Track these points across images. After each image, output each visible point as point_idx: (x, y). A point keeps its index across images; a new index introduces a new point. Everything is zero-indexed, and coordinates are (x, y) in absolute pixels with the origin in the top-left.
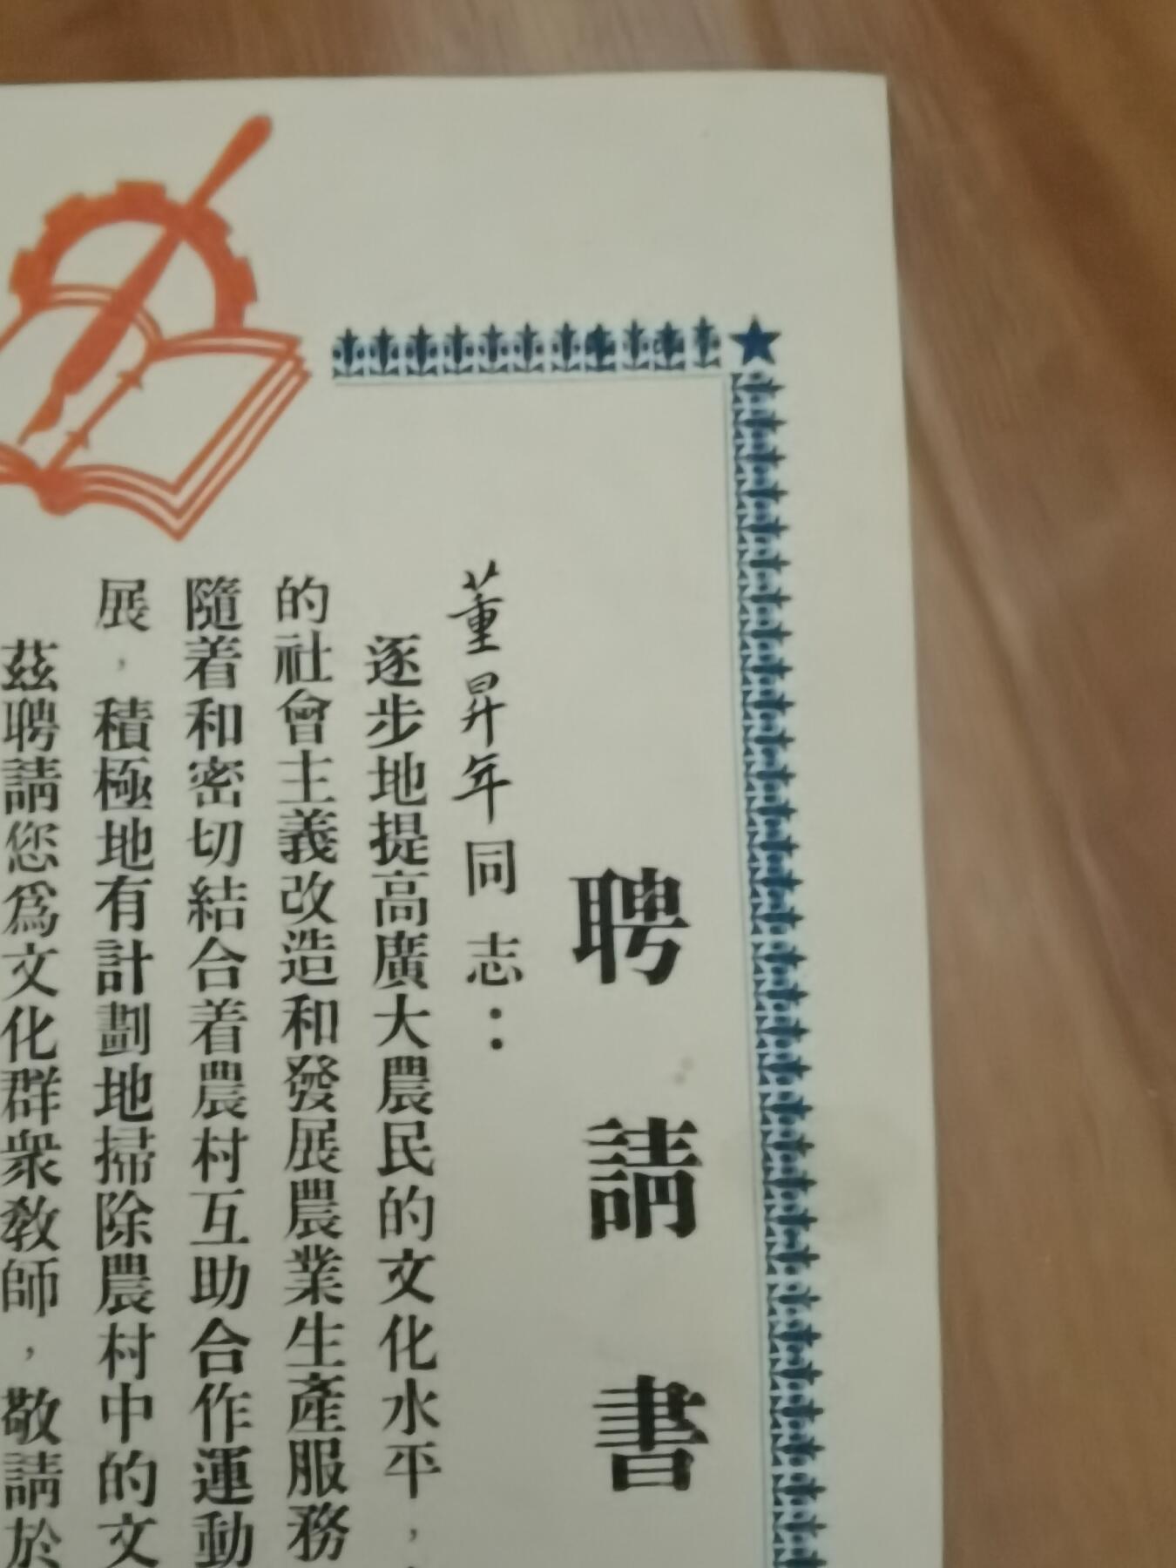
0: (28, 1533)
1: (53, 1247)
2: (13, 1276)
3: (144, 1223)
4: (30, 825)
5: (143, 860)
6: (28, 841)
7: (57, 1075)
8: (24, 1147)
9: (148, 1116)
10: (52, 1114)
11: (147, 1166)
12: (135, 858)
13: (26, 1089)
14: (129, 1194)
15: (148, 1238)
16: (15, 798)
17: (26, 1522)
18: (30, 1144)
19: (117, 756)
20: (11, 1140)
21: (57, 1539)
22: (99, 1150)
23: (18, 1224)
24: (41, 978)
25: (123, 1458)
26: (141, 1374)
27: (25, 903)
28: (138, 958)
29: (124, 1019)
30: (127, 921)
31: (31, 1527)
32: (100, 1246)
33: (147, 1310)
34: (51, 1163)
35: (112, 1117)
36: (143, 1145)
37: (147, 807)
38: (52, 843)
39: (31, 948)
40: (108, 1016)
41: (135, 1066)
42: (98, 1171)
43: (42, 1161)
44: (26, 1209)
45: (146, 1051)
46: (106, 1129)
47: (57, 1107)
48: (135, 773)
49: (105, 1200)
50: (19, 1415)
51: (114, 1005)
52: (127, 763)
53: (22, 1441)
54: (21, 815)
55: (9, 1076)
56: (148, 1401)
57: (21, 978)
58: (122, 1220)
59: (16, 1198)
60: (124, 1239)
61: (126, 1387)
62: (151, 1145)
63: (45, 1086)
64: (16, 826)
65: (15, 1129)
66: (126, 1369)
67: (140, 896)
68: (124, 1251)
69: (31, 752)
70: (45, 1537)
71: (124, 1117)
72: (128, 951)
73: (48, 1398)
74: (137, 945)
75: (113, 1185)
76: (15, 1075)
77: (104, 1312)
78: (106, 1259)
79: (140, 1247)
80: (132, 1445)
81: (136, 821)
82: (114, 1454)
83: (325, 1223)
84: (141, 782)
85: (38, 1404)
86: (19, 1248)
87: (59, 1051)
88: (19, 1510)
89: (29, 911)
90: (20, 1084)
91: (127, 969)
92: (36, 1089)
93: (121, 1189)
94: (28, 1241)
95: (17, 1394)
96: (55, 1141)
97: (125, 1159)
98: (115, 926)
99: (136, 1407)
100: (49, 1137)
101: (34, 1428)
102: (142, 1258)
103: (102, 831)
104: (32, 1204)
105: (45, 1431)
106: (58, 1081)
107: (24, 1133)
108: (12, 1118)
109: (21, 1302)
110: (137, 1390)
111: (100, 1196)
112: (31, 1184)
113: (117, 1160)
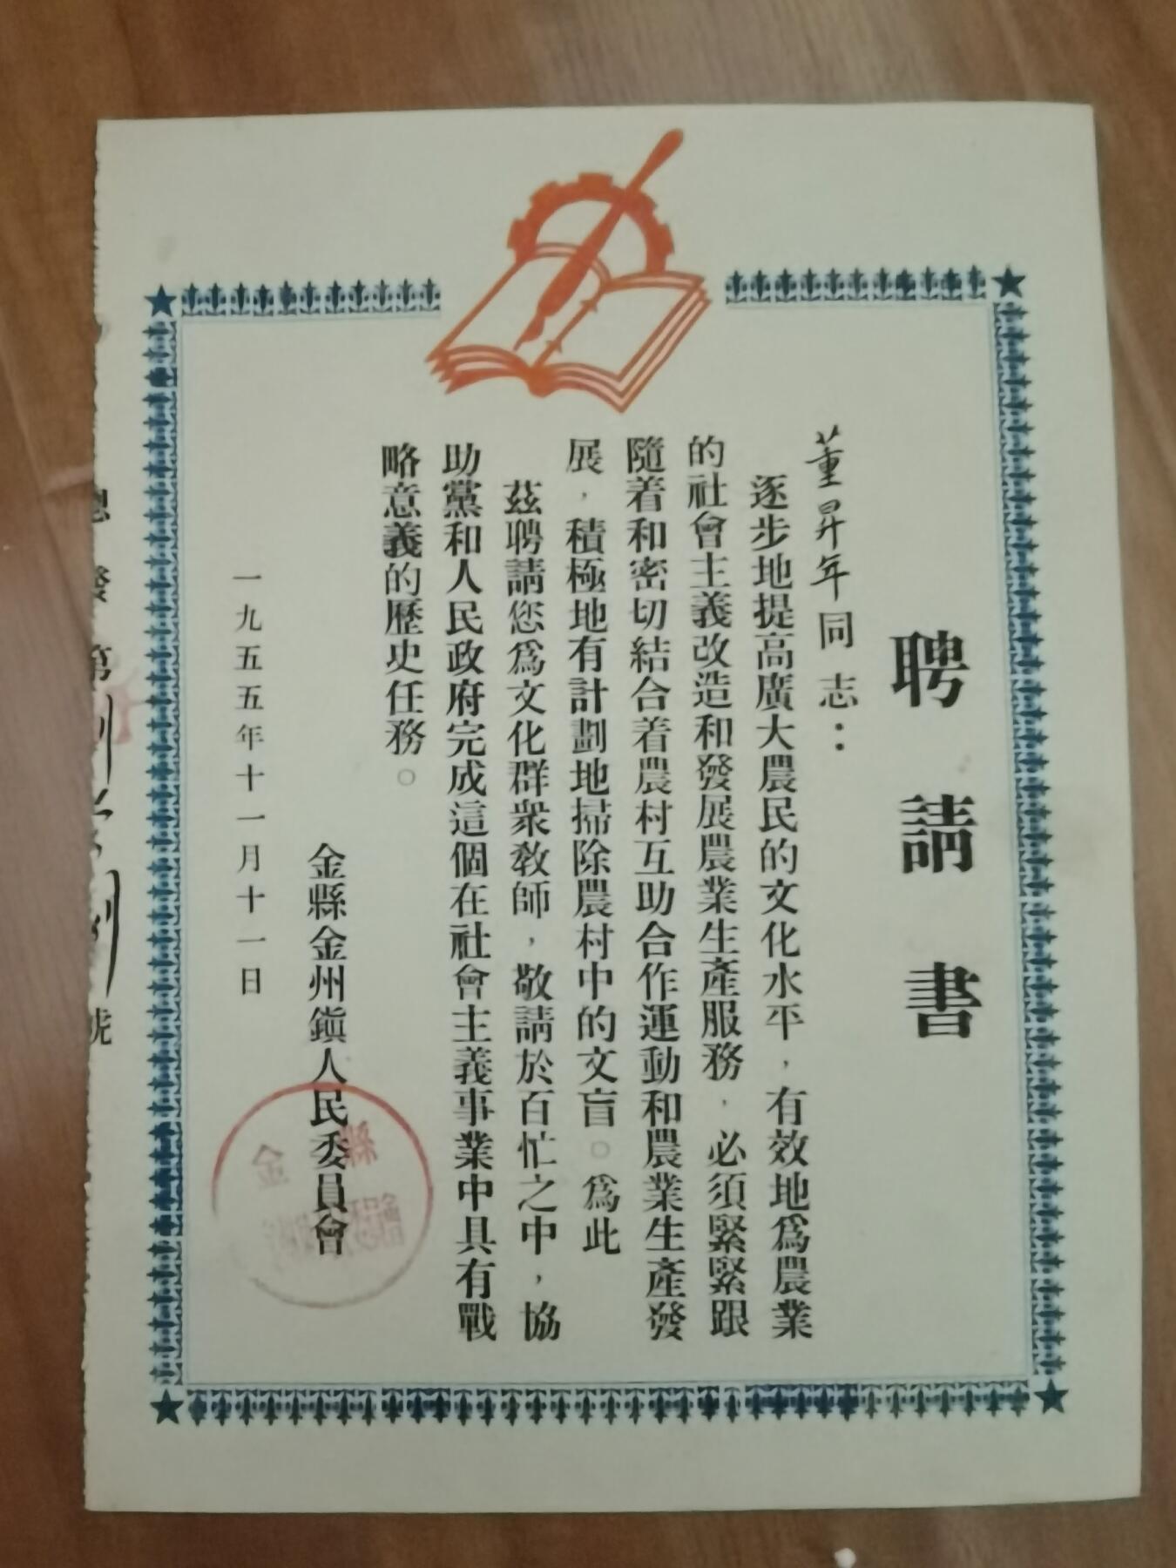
0: (530, 1059)
1: (546, 874)
2: (520, 892)
3: (604, 860)
4: (525, 603)
5: (600, 626)
6: (524, 613)
7: (546, 765)
8: (525, 811)
9: (606, 792)
10: (543, 790)
11: (606, 824)
12: (595, 624)
13: (526, 773)
14: (595, 841)
15: (607, 870)
16: (514, 585)
17: (530, 1052)
18: (529, 809)
19: (582, 558)
20: (517, 806)
21: (550, 1064)
22: (575, 813)
23: (523, 859)
24: (534, 703)
25: (594, 1011)
26: (605, 956)
27: (522, 654)
28: (597, 690)
29: (589, 729)
30: (590, 665)
31: (533, 1055)
32: (576, 873)
33: (608, 915)
34: (543, 821)
35: (582, 792)
36: (603, 810)
37: (602, 591)
38: (540, 615)
39: (527, 683)
40: (579, 728)
41: (597, 760)
42: (574, 826)
43: (537, 819)
44: (528, 850)
45: (603, 750)
46: (579, 800)
47: (547, 785)
48: (594, 568)
49: (579, 845)
50: (525, 981)
51: (582, 720)
52: (588, 562)
53: (528, 998)
54: (518, 596)
55: (515, 765)
56: (609, 973)
57: (521, 703)
58: (590, 857)
59: (521, 842)
60: (592, 869)
61: (595, 964)
62: (608, 810)
63: (538, 773)
64: (515, 603)
65: (519, 799)
66: (595, 952)
67: (598, 650)
68: (592, 877)
69: (525, 555)
70: (543, 1061)
71: (590, 792)
72: (591, 685)
73: (544, 971)
74: (597, 681)
75: (584, 835)
76: (518, 765)
77: (580, 916)
78: (580, 883)
79: (602, 875)
80: (600, 1001)
81: (595, 600)
82: (587, 1008)
83: (724, 862)
84: (598, 574)
85: (538, 973)
86: (523, 874)
87: (547, 749)
88: (526, 1044)
89: (525, 658)
90: (522, 770)
91: (591, 697)
92: (532, 773)
93: (589, 838)
94: (529, 870)
95: (523, 968)
96: (545, 807)
97: (592, 819)
98: (582, 669)
99: (602, 977)
100: (541, 804)
101: (535, 989)
102: (604, 882)
103: (573, 606)
104: (531, 846)
105: (542, 991)
106: (547, 768)
107: (525, 801)
108: (517, 792)
109: (526, 909)
110: (602, 966)
111: (575, 842)
112: (531, 834)
113: (586, 819)
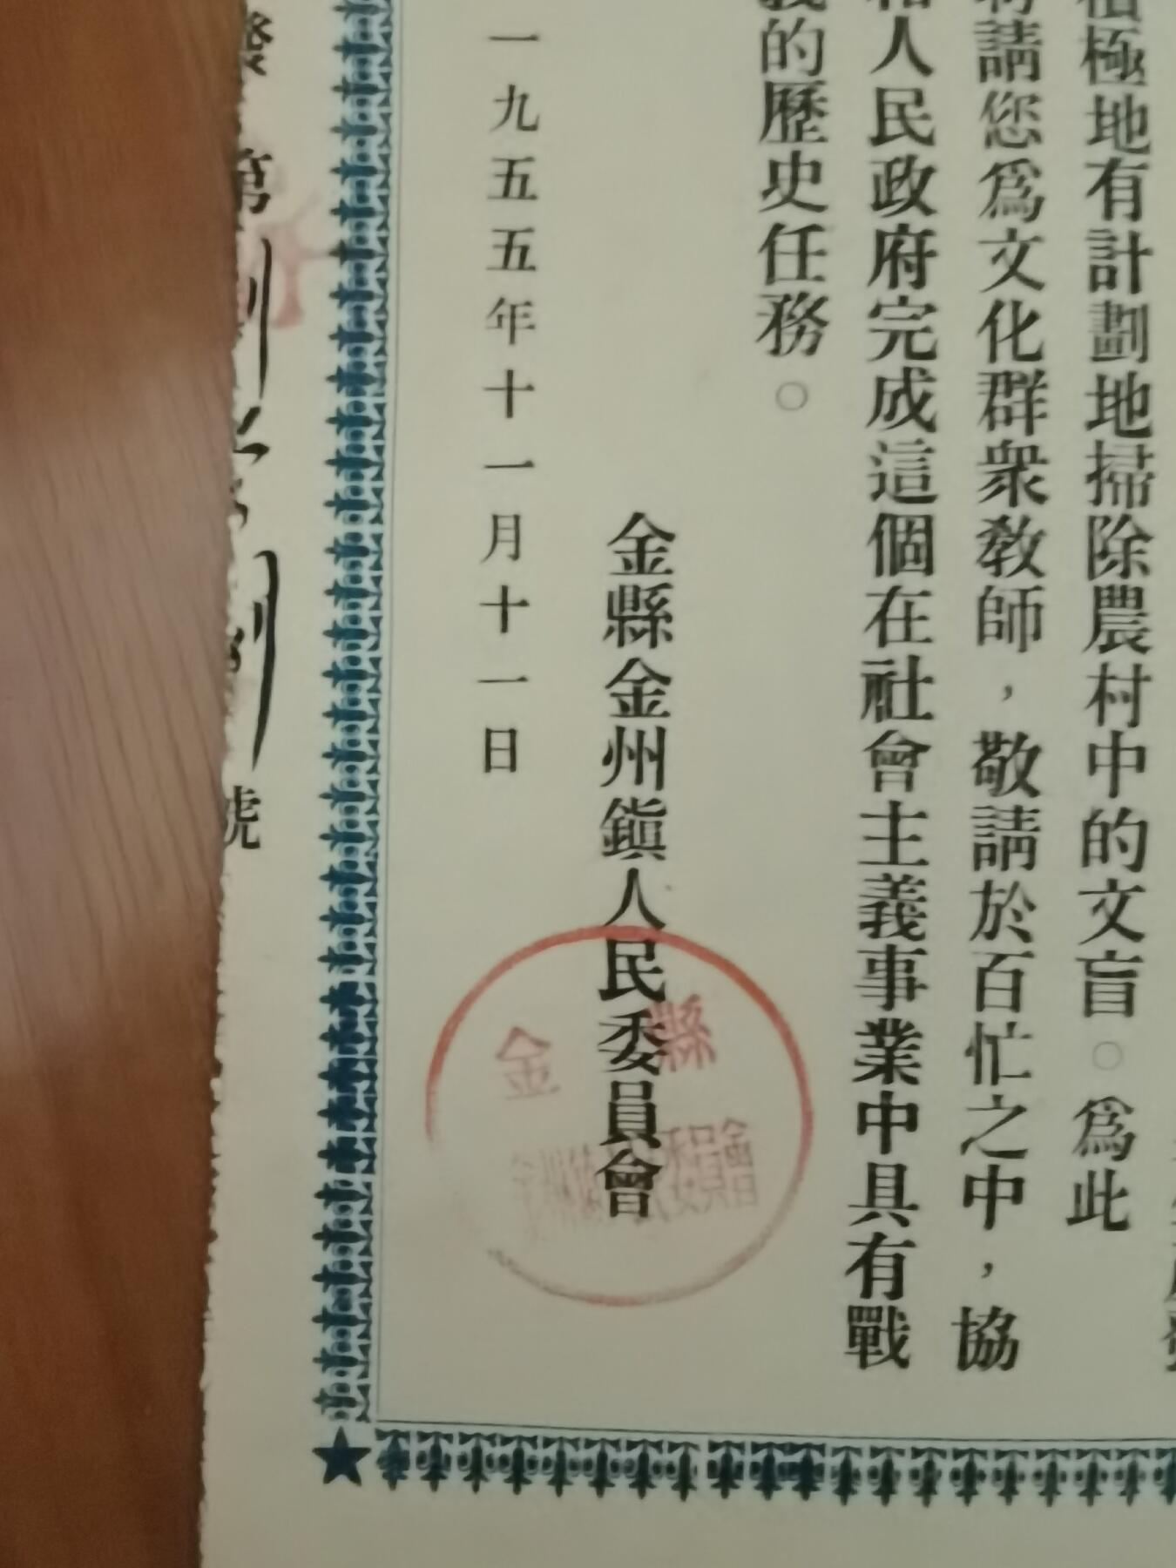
0: (996, 898)
1: (1037, 573)
2: (990, 604)
3: (1140, 552)
4: (1008, 95)
5: (1138, 142)
6: (1006, 113)
7: (1042, 381)
8: (1005, 461)
9: (1145, 433)
10: (1038, 423)
11: (1145, 488)
12: (1129, 138)
13: (1008, 393)
14: (1125, 519)
15: (1145, 569)
16: (990, 65)
17: (995, 886)
18: (1012, 456)
19: (1105, 26)
20: (990, 451)
21: (1031, 907)
22: (1091, 467)
23: (997, 547)
24: (1024, 268)
25: (1110, 817)
26: (1134, 723)
27: (1005, 183)
28: (1135, 253)
29: (1119, 320)
30: (1122, 209)
31: (1001, 891)
32: (1091, 574)
33: (1143, 650)
34: (1036, 479)
35: (1105, 431)
36: (1141, 465)
37: (1141, 83)
38: (1034, 116)
39: (1012, 235)
40: (1101, 316)
41: (1132, 375)
42: (1090, 491)
43: (1026, 476)
44: (1008, 529)
45: (1143, 359)
46: (1099, 444)
47: (1043, 416)
48: (1126, 46)
49: (1099, 523)
50: (993, 762)
51: (1107, 304)
52: (1116, 34)
53: (996, 793)
54: (998, 84)
55: (988, 379)
56: (1141, 751)
57: (1001, 269)
58: (1116, 546)
59: (996, 516)
60: (1119, 568)
61: (1116, 735)
62: (1151, 465)
63: (1030, 392)
64: (992, 96)
65: (995, 438)
66: (1118, 714)
67: (1136, 186)
68: (1119, 582)
69: (1006, 15)
70: (1017, 903)
71: (1120, 432)
72: (1123, 244)
73: (1028, 745)
74: (1134, 238)
75: (1105, 508)
76: (994, 379)
77: (1094, 650)
78: (1098, 590)
79: (1135, 579)
80: (1120, 802)
81: (1129, 98)
82: (1100, 811)
84: (1132, 55)
85: (1017, 749)
86: (998, 573)
87: (1047, 352)
88: (988, 871)
89: (1010, 192)
90: (1001, 388)
91: (1123, 263)
92: (1019, 394)
93: (1116, 512)
94: (1009, 566)
95: (991, 739)
96: (1041, 455)
97: (1121, 478)
98: (1108, 214)
99: (1128, 758)
100: (1034, 449)
101: (1010, 777)
102: (1139, 592)
103: (1091, 107)
104: (1014, 524)
105: (1022, 782)
106: (1044, 386)
107: (1006, 444)
108: (992, 426)
109: (999, 635)
110: (1130, 739)
111: (1092, 520)
112: (1014, 502)
113: (1111, 479)
